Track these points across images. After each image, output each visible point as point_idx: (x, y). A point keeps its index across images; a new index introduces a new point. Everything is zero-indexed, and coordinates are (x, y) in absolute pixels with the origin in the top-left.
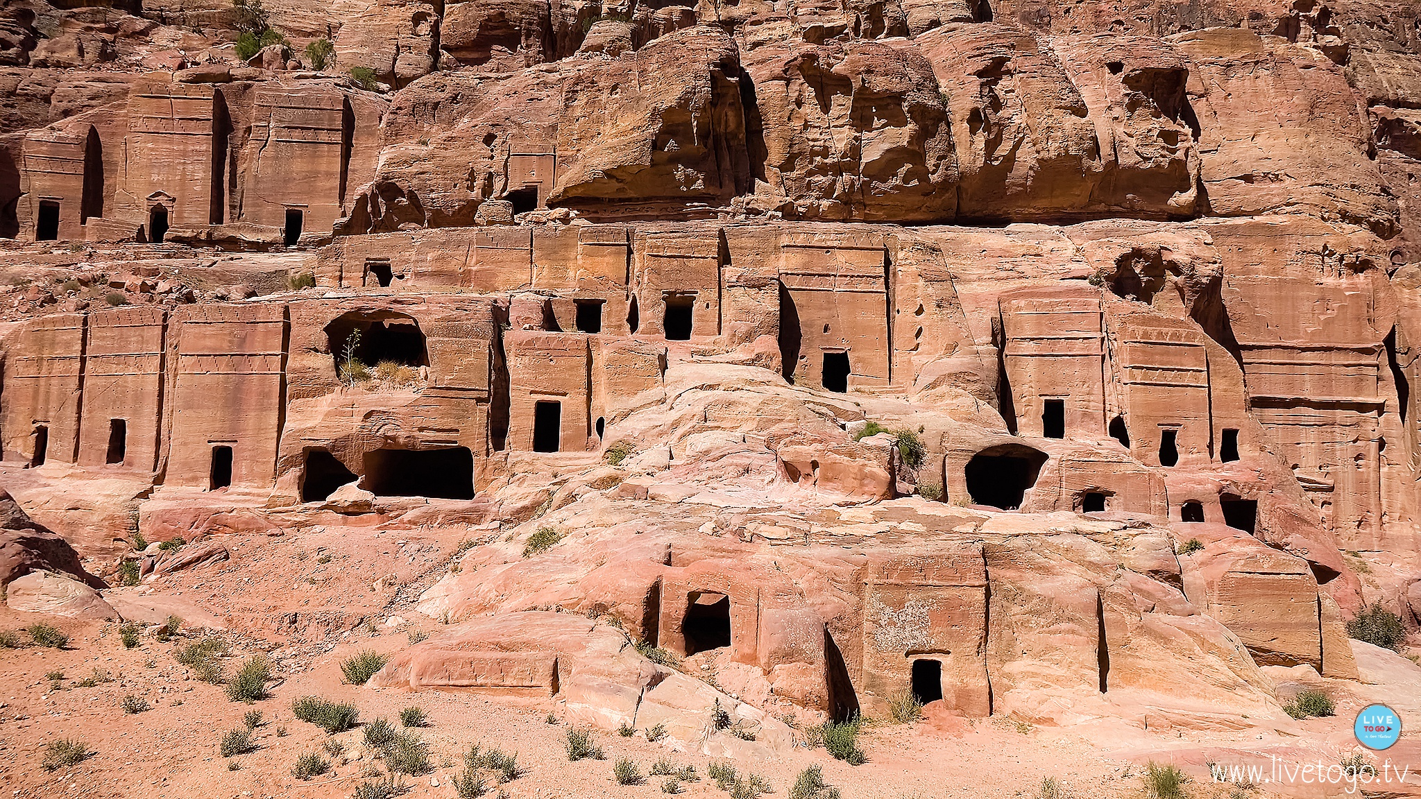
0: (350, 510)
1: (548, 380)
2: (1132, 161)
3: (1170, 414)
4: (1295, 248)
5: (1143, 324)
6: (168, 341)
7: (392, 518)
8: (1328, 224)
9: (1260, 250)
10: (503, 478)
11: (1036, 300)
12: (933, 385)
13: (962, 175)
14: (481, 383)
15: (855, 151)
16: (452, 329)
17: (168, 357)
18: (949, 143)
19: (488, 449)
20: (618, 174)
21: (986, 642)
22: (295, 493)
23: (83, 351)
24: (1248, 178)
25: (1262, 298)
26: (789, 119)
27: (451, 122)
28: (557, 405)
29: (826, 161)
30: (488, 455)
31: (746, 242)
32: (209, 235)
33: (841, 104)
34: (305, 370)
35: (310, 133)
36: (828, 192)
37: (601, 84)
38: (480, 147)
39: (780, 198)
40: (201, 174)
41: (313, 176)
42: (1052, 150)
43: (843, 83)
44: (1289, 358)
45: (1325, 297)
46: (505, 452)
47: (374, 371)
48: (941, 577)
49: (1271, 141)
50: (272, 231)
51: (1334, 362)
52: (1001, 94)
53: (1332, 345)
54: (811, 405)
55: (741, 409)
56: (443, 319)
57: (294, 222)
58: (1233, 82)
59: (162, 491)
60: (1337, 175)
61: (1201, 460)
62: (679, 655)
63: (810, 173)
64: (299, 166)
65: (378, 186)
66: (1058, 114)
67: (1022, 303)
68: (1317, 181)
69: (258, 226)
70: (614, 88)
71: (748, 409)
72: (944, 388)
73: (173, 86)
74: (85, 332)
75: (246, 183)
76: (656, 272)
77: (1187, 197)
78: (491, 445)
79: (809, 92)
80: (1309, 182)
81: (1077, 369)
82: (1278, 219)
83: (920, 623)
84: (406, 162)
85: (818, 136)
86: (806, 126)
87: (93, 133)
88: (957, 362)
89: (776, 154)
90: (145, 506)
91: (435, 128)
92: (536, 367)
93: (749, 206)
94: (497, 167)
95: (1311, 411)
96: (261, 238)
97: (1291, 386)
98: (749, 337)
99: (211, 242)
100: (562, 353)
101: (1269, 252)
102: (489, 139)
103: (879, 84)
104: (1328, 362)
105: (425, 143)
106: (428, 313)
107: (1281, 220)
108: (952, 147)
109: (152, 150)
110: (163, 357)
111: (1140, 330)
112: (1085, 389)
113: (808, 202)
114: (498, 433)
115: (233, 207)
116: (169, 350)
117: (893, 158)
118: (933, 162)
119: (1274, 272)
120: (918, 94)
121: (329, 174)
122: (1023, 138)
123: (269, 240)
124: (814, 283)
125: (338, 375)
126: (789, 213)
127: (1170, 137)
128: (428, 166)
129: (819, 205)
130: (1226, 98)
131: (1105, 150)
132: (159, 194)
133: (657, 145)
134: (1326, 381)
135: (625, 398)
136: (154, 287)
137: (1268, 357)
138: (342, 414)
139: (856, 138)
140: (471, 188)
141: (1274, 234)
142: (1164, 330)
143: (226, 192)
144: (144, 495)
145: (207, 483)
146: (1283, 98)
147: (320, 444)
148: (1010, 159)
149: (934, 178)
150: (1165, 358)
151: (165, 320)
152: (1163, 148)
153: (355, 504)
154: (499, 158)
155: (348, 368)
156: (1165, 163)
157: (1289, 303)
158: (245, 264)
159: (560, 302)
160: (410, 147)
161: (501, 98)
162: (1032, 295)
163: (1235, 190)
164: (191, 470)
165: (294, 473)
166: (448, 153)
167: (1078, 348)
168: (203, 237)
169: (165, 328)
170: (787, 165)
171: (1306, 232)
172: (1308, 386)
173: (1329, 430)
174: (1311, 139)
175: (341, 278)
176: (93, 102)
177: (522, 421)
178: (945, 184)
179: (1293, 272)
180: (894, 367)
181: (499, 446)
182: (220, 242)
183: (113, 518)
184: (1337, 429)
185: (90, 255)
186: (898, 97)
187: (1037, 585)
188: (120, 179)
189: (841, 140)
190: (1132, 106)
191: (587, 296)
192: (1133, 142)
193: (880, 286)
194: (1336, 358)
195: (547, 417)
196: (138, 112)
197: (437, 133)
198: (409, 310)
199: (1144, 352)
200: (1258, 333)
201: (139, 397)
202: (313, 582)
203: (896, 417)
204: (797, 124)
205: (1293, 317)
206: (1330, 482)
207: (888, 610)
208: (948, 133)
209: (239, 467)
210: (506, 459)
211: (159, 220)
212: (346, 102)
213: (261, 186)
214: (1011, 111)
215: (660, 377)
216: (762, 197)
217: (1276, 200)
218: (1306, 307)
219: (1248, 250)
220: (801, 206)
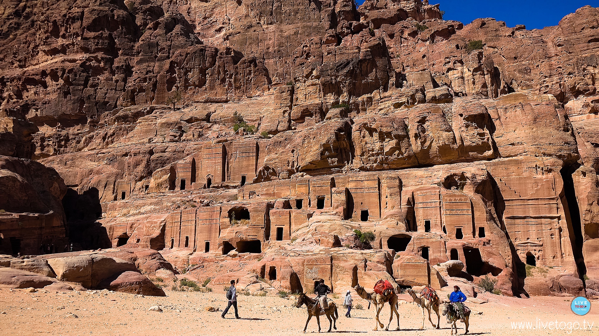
0: (233, 256)
1: (280, 222)
2: (469, 144)
3: (459, 223)
4: (526, 166)
5: (450, 197)
6: (197, 217)
7: (242, 258)
8: (537, 158)
9: (513, 168)
10: (268, 247)
11: (422, 191)
12: (386, 218)
13: (415, 154)
14: (262, 223)
15: (382, 149)
16: (256, 210)
17: (197, 221)
18: (409, 144)
19: (264, 240)
20: (313, 163)
21: (332, 277)
22: (221, 252)
23: (181, 220)
24: (513, 144)
25: (513, 184)
26: (361, 142)
27: (285, 146)
28: (282, 228)
29: (373, 153)
30: (264, 242)
31: (340, 180)
32: (221, 185)
33: (376, 135)
34: (223, 222)
35: (248, 154)
36: (375, 162)
37: (311, 137)
38: (290, 154)
39: (360, 165)
40: (220, 168)
41: (248, 166)
42: (441, 143)
43: (375, 130)
44: (523, 203)
45: (536, 182)
46: (269, 241)
47: (238, 222)
48: (320, 263)
49: (520, 132)
50: (238, 182)
51: (540, 203)
52: (426, 127)
53: (538, 198)
54: (345, 226)
55: (325, 227)
56: (254, 208)
57: (244, 179)
58: (508, 114)
59: (195, 253)
60: (543, 141)
61: (470, 237)
62: (268, 280)
63: (369, 156)
64: (245, 163)
65: (264, 167)
66: (441, 132)
67: (419, 192)
68: (534, 144)
69: (234, 181)
70: (314, 138)
71: (327, 227)
72: (389, 219)
73: (212, 145)
74: (181, 215)
75: (231, 170)
76: (315, 191)
77: (490, 153)
78: (265, 239)
79: (367, 133)
80: (531, 144)
81: (433, 211)
82: (519, 158)
83: (315, 273)
84: (271, 160)
85: (370, 146)
86: (366, 143)
87: (194, 160)
88: (392, 211)
89: (358, 152)
90: (191, 257)
91: (280, 149)
92: (277, 219)
93: (351, 168)
94: (295, 159)
95: (533, 220)
96: (235, 185)
97: (525, 212)
98: (337, 207)
99: (222, 187)
100: (283, 215)
101: (516, 169)
102: (293, 151)
103: (384, 130)
104: (538, 204)
105: (277, 154)
106: (250, 206)
107: (521, 158)
108: (410, 145)
109: (207, 163)
110: (196, 221)
111: (448, 199)
112: (436, 217)
113: (370, 165)
114: (267, 236)
115: (228, 177)
116: (197, 219)
117: (393, 150)
118: (404, 150)
119: (518, 175)
120: (396, 131)
121: (252, 165)
122: (433, 140)
123: (237, 185)
124: (358, 190)
125: (231, 223)
126: (362, 169)
127: (482, 135)
128: (277, 160)
129: (373, 166)
130: (506, 119)
131: (458, 141)
132: (209, 175)
133: (322, 154)
134: (537, 210)
135: (298, 226)
136: (203, 202)
137: (515, 203)
138: (231, 233)
139: (381, 145)
140: (288, 166)
141: (518, 163)
142: (456, 198)
143: (226, 172)
144: (191, 254)
145: (204, 251)
146: (525, 117)
147: (227, 240)
148: (430, 146)
149: (405, 155)
150: (457, 207)
151: (196, 212)
152: (479, 138)
153: (234, 255)
154: (296, 157)
155: (233, 222)
156: (480, 143)
157: (524, 185)
158: (229, 192)
159: (292, 200)
160: (273, 155)
161: (298, 138)
162: (422, 190)
163: (508, 149)
164: (201, 248)
165: (221, 247)
166: (282, 156)
167: (433, 205)
168: (220, 186)
169: (196, 214)
170: (362, 155)
171: (529, 161)
172: (531, 212)
173: (540, 226)
174: (534, 130)
175: (244, 197)
176: (194, 151)
177: (273, 232)
178: (409, 157)
179: (525, 175)
180: (382, 213)
181: (267, 239)
182: (224, 187)
183: (184, 259)
184: (543, 226)
185: (192, 193)
186: (390, 133)
187: (342, 264)
188: (200, 171)
189: (377, 146)
190: (467, 126)
191: (298, 198)
192: (468, 138)
193: (377, 190)
194: (540, 202)
195: (280, 231)
196: (204, 153)
197: (281, 150)
198: (246, 206)
199: (450, 205)
200: (511, 195)
201: (191, 231)
202: (217, 271)
203: (369, 228)
204: (363, 143)
205: (525, 189)
206: (541, 243)
207: (309, 270)
208: (409, 141)
209: (211, 247)
210: (269, 243)
211: (209, 181)
212: (257, 144)
213: (235, 170)
214: (429, 132)
215: (308, 220)
216: (355, 165)
217: (521, 151)
218: (530, 186)
219: (509, 169)
220: (368, 166)
